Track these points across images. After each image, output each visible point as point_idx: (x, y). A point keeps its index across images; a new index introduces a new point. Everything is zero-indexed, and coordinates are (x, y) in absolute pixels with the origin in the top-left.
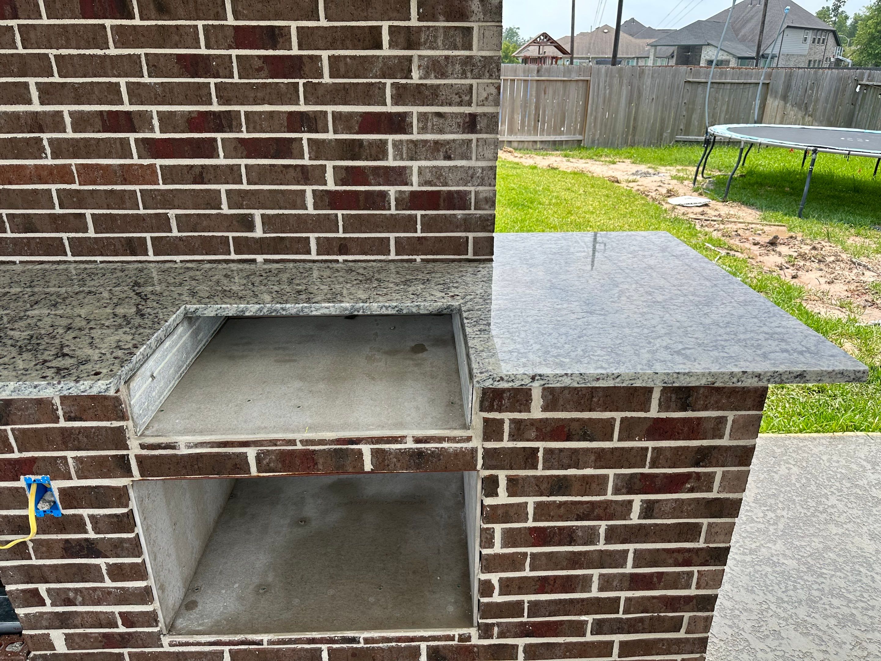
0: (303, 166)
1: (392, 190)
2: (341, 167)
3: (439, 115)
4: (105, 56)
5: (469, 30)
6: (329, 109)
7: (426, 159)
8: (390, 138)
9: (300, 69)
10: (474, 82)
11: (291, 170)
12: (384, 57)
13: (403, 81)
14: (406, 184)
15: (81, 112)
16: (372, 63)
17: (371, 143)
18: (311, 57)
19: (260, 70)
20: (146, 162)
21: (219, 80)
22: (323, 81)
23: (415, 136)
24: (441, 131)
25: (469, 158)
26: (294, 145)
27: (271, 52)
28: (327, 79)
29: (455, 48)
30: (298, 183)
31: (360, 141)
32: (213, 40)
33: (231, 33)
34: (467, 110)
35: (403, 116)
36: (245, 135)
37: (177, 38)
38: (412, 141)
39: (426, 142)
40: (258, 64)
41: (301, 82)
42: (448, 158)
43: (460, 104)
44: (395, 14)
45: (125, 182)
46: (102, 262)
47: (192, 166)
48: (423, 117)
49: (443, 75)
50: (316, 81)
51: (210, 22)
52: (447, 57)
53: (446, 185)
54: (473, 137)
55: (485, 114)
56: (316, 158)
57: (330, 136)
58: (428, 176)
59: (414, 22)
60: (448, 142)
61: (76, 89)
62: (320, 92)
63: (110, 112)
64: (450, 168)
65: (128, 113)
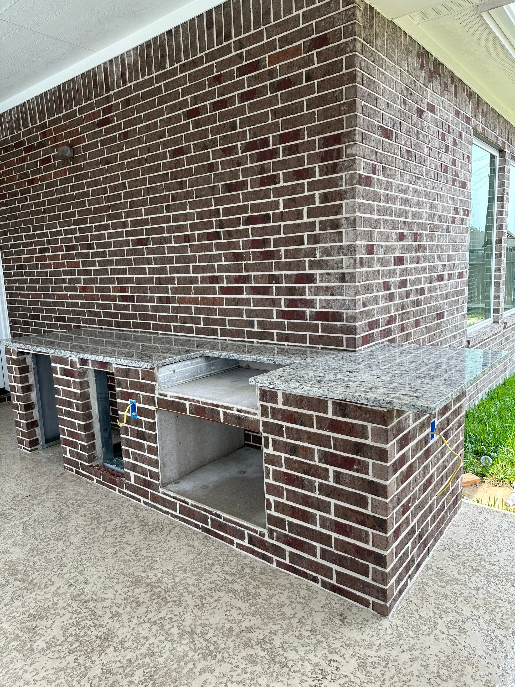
0: (273, 298)
1: (308, 310)
2: (287, 299)
3: (328, 274)
4: (212, 254)
5: (341, 233)
6: (284, 273)
7: (323, 295)
8: (307, 285)
9: (273, 256)
10: (344, 257)
11: (268, 300)
12: (305, 249)
13: (313, 259)
14: (314, 308)
15: (203, 276)
16: (300, 251)
18: (277, 250)
19: (259, 257)
20: (221, 296)
21: (245, 262)
23: (318, 284)
24: (329, 282)
25: (342, 295)
26: (270, 289)
27: (263, 250)
28: (283, 260)
29: (335, 242)
30: (271, 307)
31: (295, 287)
32: (244, 246)
33: (251, 242)
34: (341, 271)
35: (313, 275)
36: (253, 285)
37: (233, 246)
38: (316, 287)
39: (322, 287)
40: (259, 254)
41: (274, 261)
42: (332, 295)
43: (337, 268)
44: (310, 229)
45: (214, 304)
46: (204, 338)
47: (235, 298)
48: (321, 275)
49: (330, 255)
50: (279, 261)
51: (244, 239)
53: (331, 308)
54: (344, 284)
55: (349, 273)
56: (278, 295)
57: (283, 285)
58: (324, 304)
59: (317, 232)
61: (203, 268)
62: (280, 265)
63: (212, 276)
64: (333, 300)
65: (217, 276)
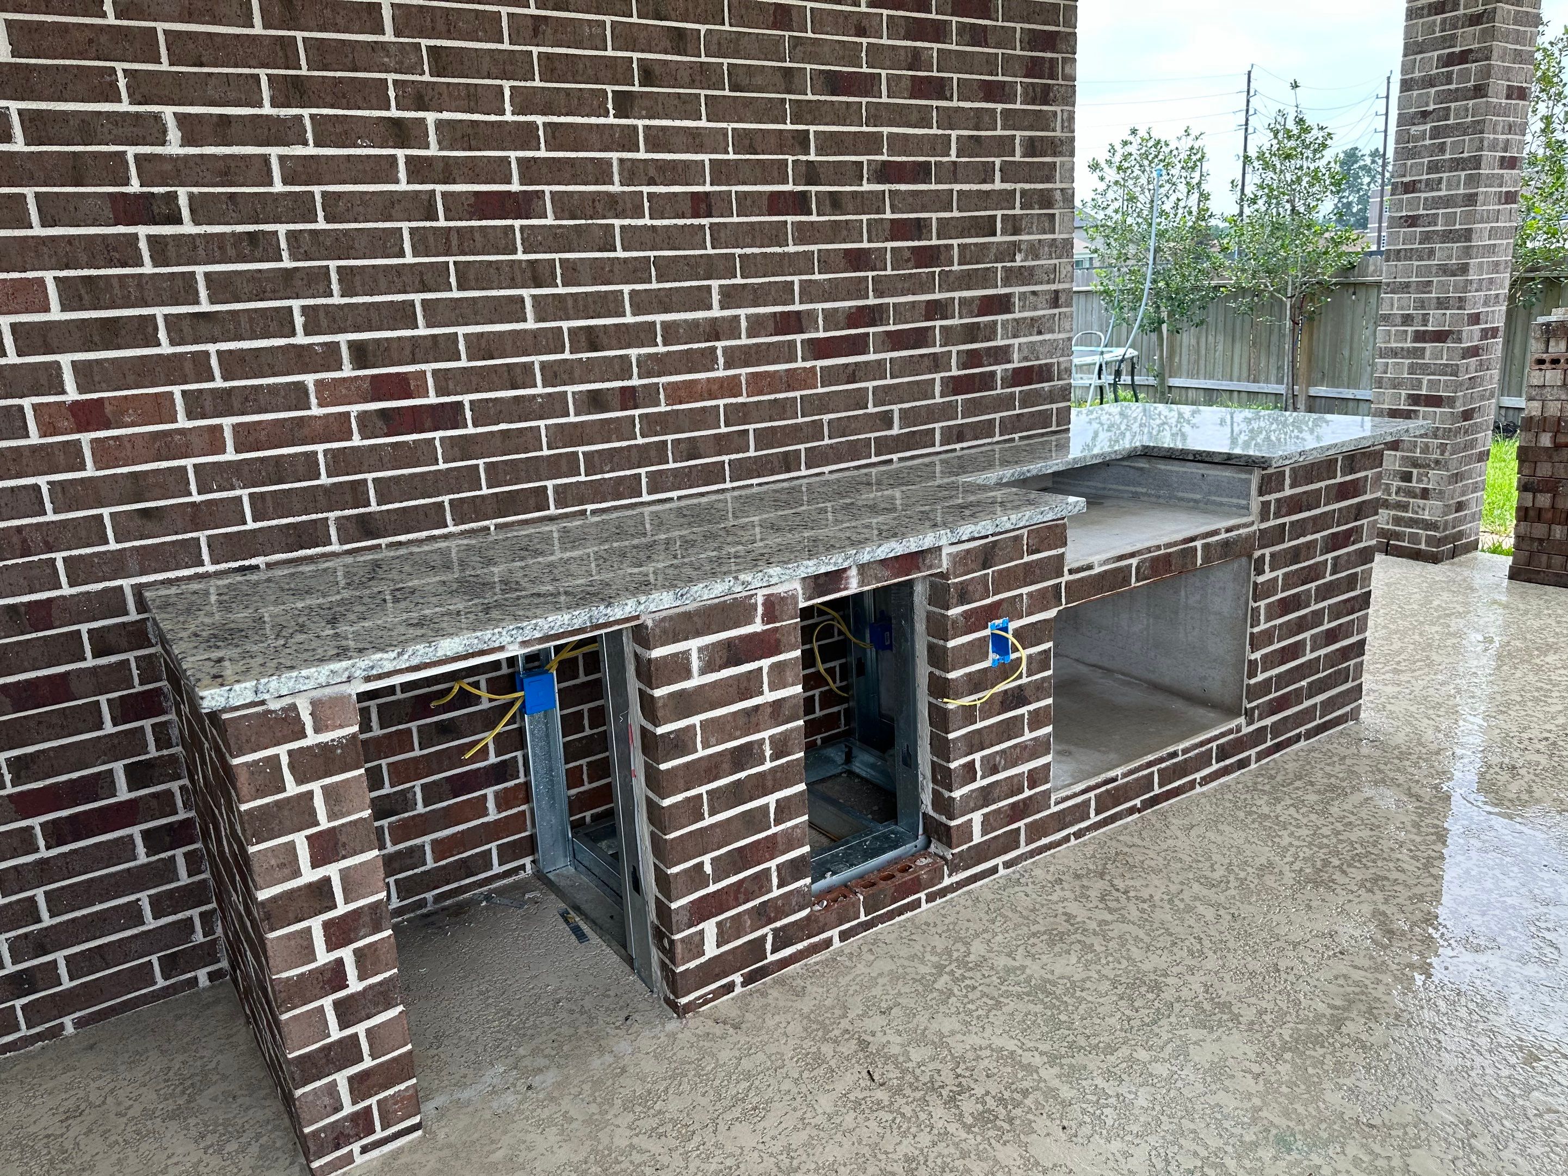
0: (934, 354)
1: (999, 369)
2: (963, 351)
3: (1034, 293)
4: (785, 254)
5: (1054, 215)
6: (956, 295)
7: (1025, 336)
8: (999, 318)
9: (938, 258)
10: (1057, 261)
11: (926, 359)
12: (998, 243)
13: (1009, 264)
14: (1009, 362)
15: (758, 315)
16: (988, 249)
17: (986, 325)
18: (946, 246)
19: (908, 260)
20: (808, 364)
21: (875, 273)
22: (954, 268)
23: (1017, 315)
24: (1035, 309)
25: (1053, 332)
26: (930, 333)
27: (916, 243)
28: (956, 268)
29: (1045, 233)
30: (930, 373)
31: (978, 323)
32: (874, 233)
33: (887, 226)
34: (1054, 287)
35: (1008, 296)
36: (891, 328)
37: (845, 233)
38: (1015, 320)
39: (1025, 319)
41: (938, 270)
42: (1040, 333)
43: (1048, 283)
44: (1005, 204)
45: (788, 388)
47: (848, 365)
48: (1023, 296)
49: (1037, 257)
50: (947, 269)
51: (872, 216)
52: (1040, 241)
53: (1038, 359)
54: (1056, 311)
55: (1064, 290)
56: (945, 345)
57: (956, 321)
58: (1026, 353)
59: (1018, 211)
60: (1040, 318)
61: (755, 291)
62: (951, 279)
63: (782, 313)
64: (1041, 342)
65: (798, 313)
